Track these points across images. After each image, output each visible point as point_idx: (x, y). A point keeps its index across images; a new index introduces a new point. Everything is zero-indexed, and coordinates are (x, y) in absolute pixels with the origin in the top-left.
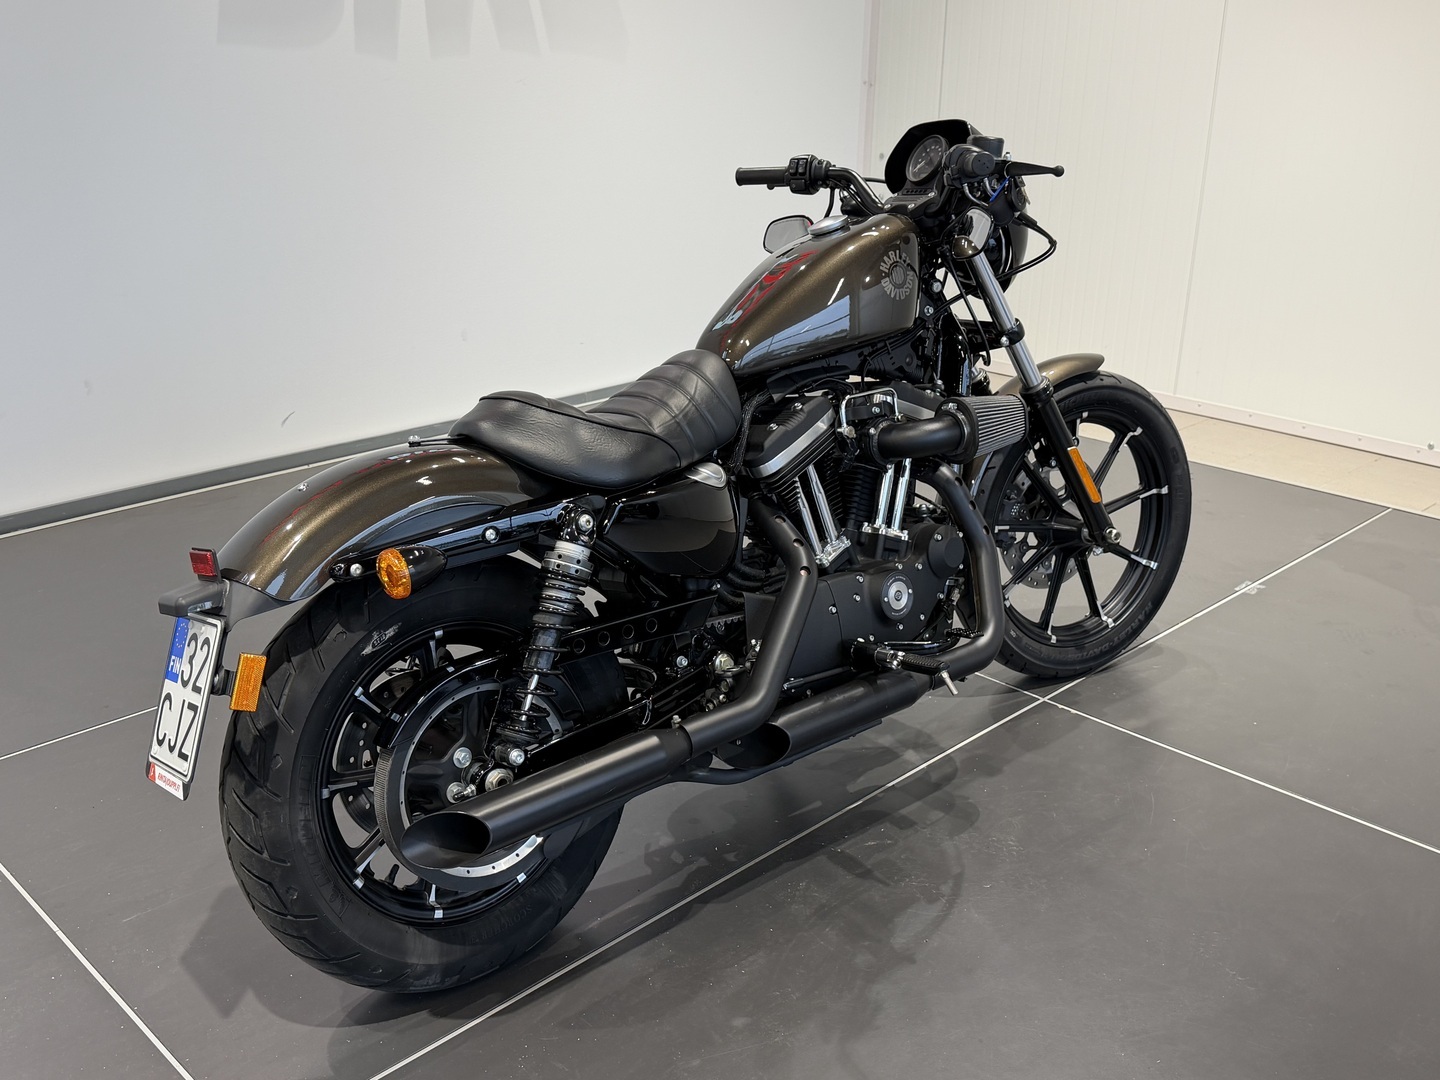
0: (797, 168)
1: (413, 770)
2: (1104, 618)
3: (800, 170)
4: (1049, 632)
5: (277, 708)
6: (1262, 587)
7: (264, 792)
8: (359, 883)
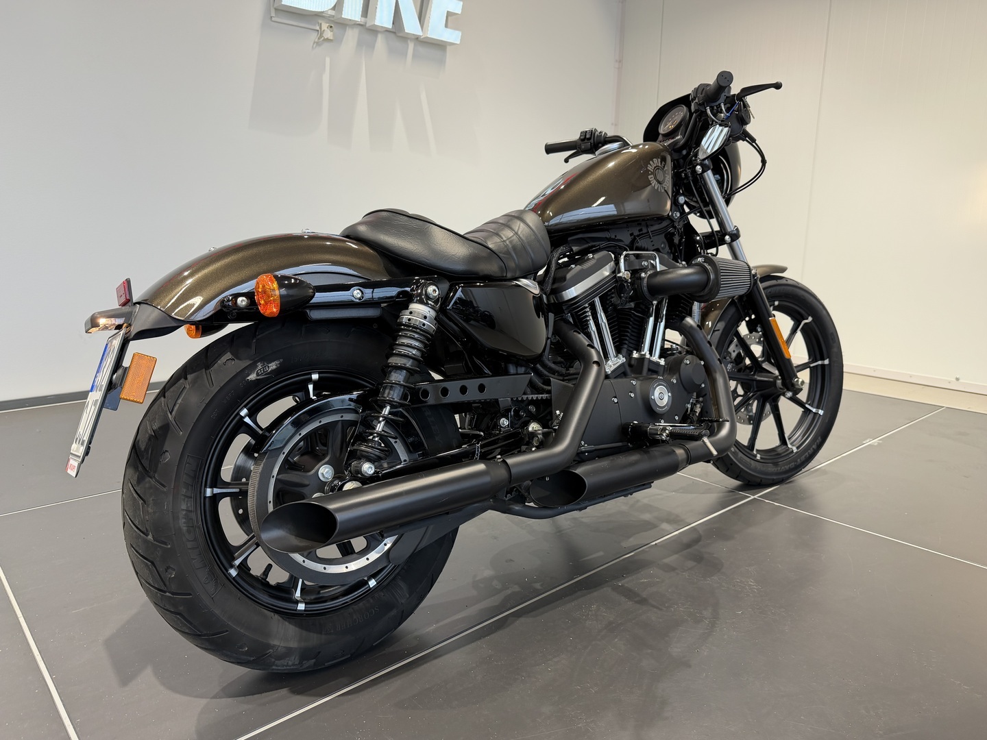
0: (586, 135)
1: (283, 477)
2: (790, 446)
3: (588, 136)
4: (755, 452)
5: (171, 413)
6: (880, 442)
7: (153, 482)
8: (233, 572)
